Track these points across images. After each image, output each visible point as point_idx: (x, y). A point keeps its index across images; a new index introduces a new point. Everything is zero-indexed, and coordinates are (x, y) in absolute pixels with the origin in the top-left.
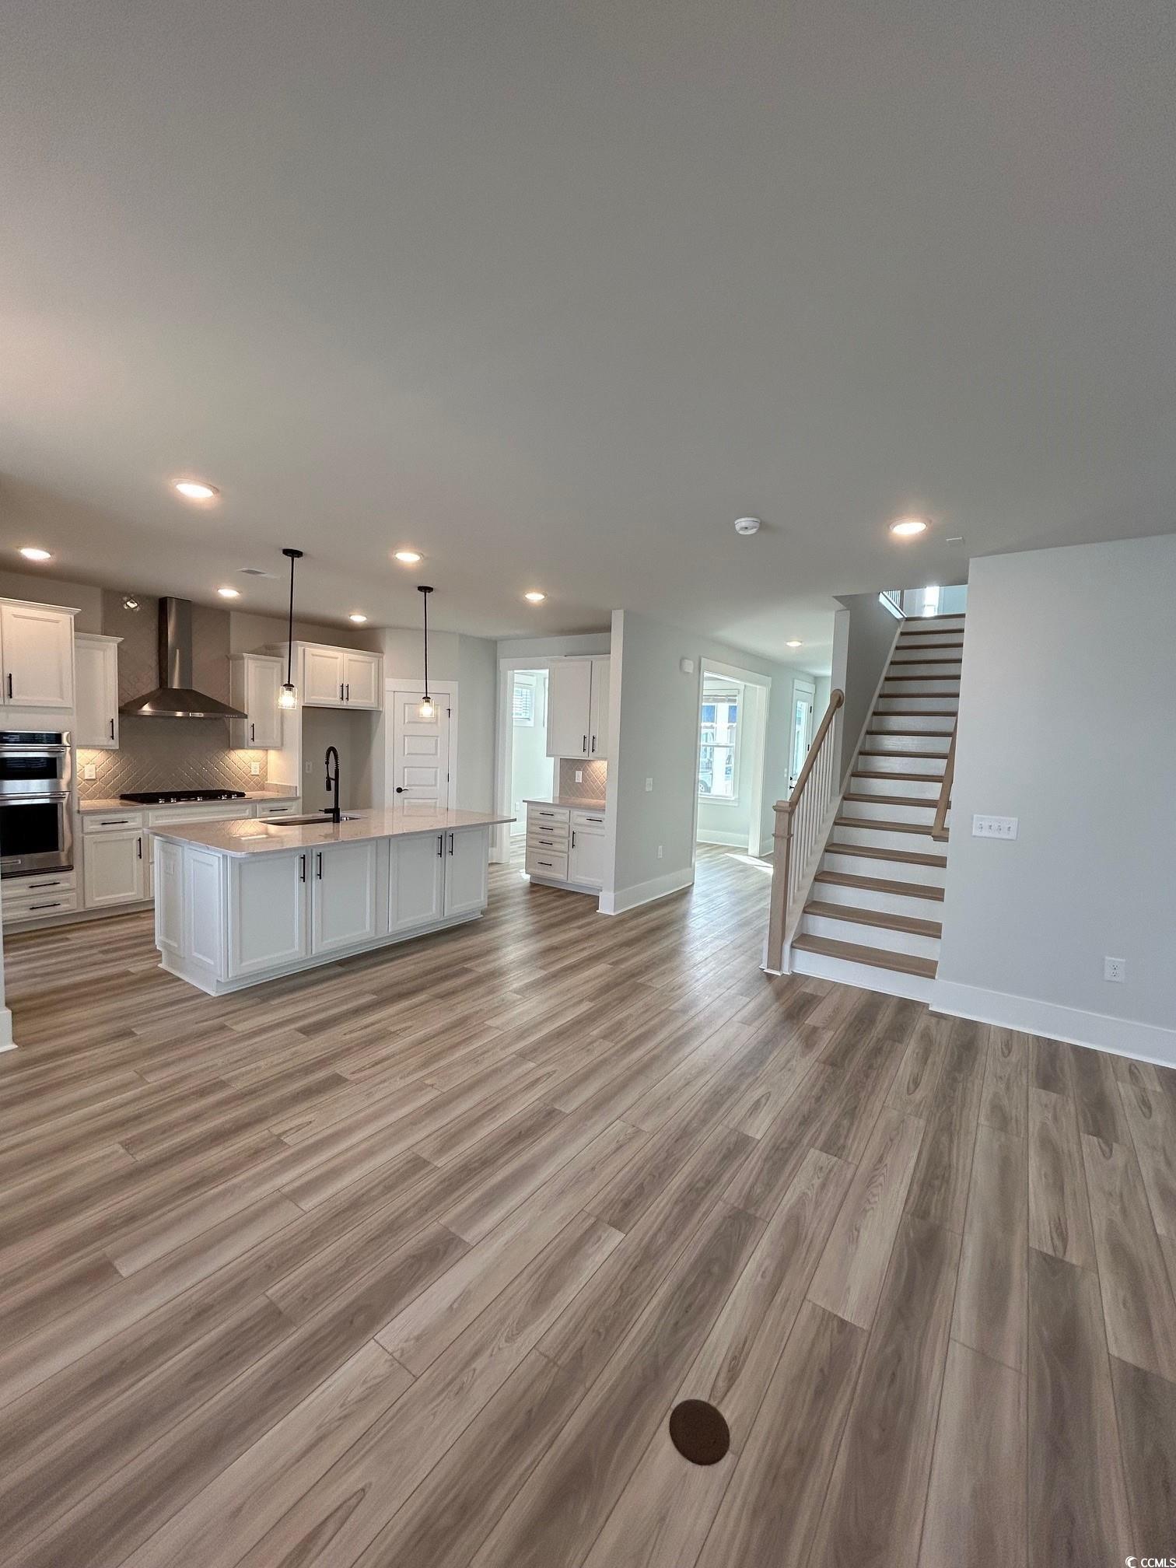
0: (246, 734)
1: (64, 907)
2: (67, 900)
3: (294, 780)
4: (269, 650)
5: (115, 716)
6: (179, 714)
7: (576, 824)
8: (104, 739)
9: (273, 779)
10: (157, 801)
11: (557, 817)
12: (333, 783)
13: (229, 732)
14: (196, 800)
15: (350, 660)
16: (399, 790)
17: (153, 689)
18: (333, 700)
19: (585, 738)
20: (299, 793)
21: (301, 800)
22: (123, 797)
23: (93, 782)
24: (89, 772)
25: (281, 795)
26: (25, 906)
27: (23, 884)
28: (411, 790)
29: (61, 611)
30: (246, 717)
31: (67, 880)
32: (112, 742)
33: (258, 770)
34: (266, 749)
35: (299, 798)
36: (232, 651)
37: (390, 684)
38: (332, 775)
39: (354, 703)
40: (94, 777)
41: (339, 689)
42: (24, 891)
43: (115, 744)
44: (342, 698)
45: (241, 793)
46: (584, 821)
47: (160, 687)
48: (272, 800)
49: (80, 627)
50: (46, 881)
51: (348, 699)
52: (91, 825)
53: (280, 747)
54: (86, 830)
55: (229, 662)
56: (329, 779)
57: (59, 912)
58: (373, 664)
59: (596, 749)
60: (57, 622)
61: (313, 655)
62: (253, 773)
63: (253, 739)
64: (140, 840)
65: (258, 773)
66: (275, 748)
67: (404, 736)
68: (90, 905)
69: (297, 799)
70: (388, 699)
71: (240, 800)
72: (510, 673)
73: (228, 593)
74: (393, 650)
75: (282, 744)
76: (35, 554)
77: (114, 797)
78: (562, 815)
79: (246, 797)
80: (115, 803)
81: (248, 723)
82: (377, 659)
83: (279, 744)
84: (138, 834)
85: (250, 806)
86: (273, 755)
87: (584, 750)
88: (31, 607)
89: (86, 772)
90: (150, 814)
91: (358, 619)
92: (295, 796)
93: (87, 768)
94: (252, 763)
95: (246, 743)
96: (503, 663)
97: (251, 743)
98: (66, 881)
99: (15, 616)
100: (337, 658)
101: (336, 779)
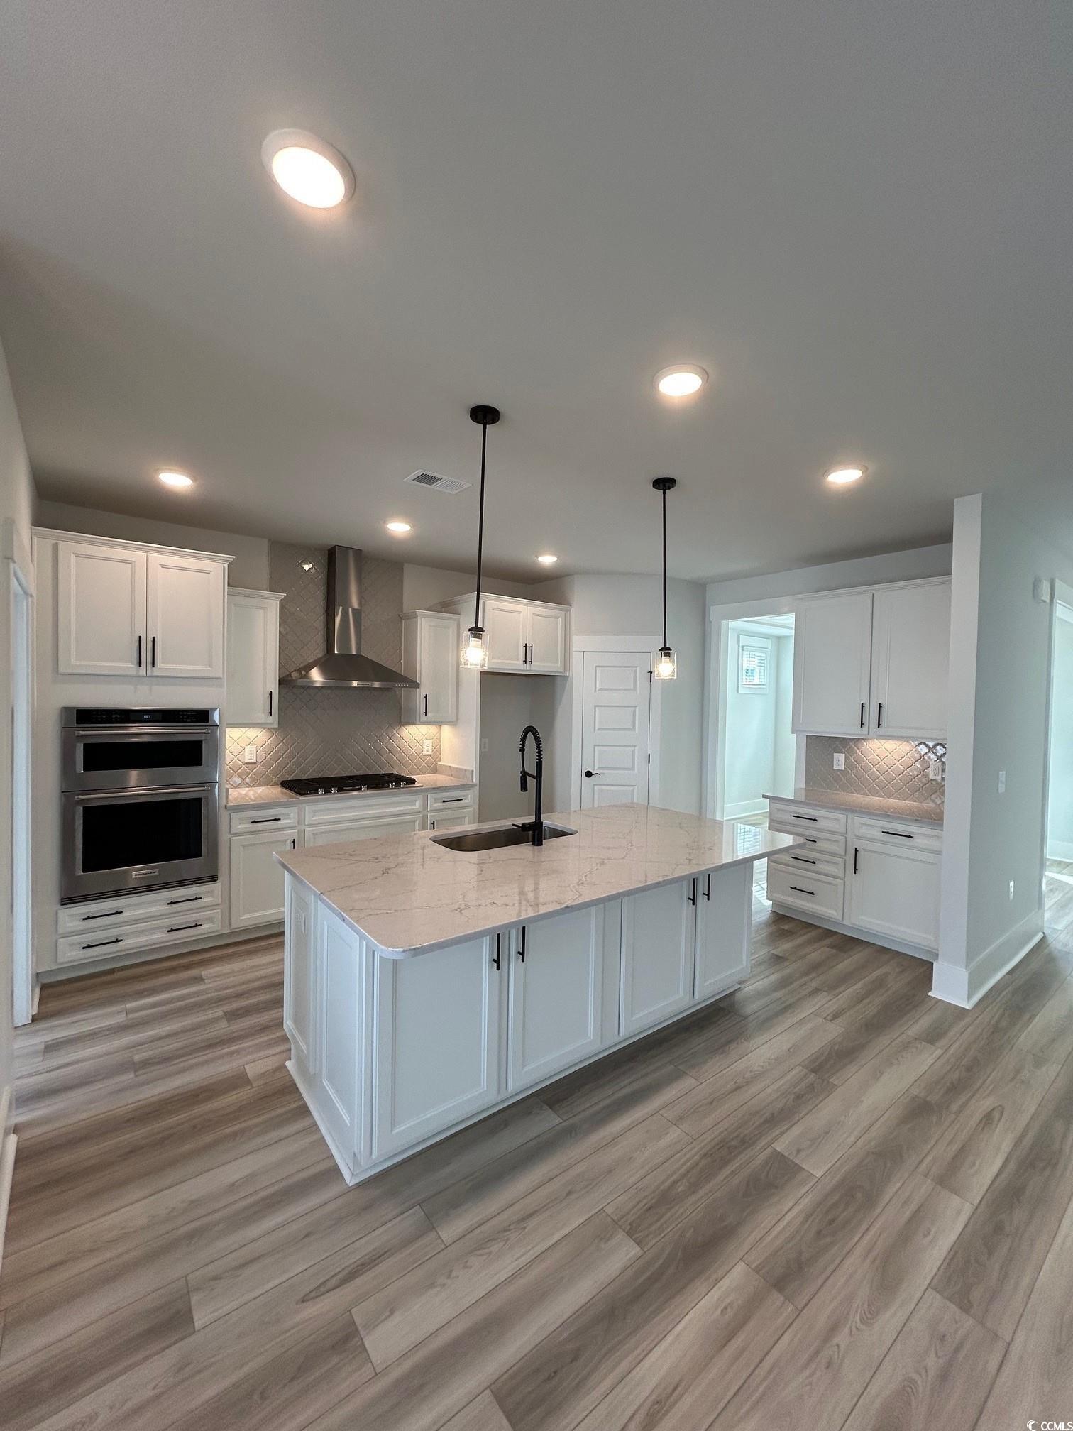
0: (418, 707)
1: (206, 927)
2: (210, 920)
3: (471, 763)
4: (447, 606)
5: (274, 687)
6: (355, 684)
7: (858, 837)
8: (262, 717)
9: (446, 760)
10: (315, 792)
11: (822, 824)
12: (531, 782)
13: (400, 704)
14: (360, 789)
15: (535, 615)
16: (589, 774)
17: (320, 656)
18: (515, 664)
19: (863, 706)
20: (476, 780)
21: (478, 788)
22: (284, 784)
23: (254, 766)
24: (250, 755)
25: (456, 782)
26: (162, 928)
27: (160, 900)
28: (604, 774)
29: (214, 559)
30: (418, 686)
31: (211, 893)
32: (270, 719)
33: (431, 748)
34: (439, 724)
35: (475, 785)
36: (406, 608)
37: (579, 642)
38: (531, 769)
39: (538, 667)
40: (254, 760)
41: (521, 650)
42: (163, 908)
43: (273, 721)
44: (525, 661)
45: (411, 779)
46: (878, 834)
47: (327, 653)
48: (446, 788)
49: (235, 581)
50: (187, 895)
51: (531, 662)
52: (239, 824)
53: (454, 723)
54: (233, 831)
55: (401, 622)
56: (524, 775)
57: (202, 934)
58: (560, 619)
59: (884, 721)
60: (208, 572)
61: (493, 609)
62: (425, 753)
63: (426, 713)
64: (294, 842)
65: (430, 753)
66: (448, 723)
67: (595, 706)
68: (236, 924)
69: (473, 786)
70: (576, 658)
71: (410, 788)
72: (723, 623)
73: (399, 528)
74: (583, 599)
75: (457, 719)
76: (176, 481)
77: (275, 784)
78: (830, 821)
79: (417, 784)
80: (275, 792)
81: (421, 692)
82: (564, 613)
83: (454, 719)
84: (293, 834)
85: (421, 796)
86: (446, 729)
87: (862, 724)
88: (180, 555)
89: (246, 754)
90: (307, 808)
91: (547, 560)
92: (471, 783)
93: (248, 749)
94: (425, 741)
95: (418, 718)
96: (714, 612)
97: (424, 718)
98: (209, 894)
99: (163, 566)
100: (519, 613)
101: (538, 777)
